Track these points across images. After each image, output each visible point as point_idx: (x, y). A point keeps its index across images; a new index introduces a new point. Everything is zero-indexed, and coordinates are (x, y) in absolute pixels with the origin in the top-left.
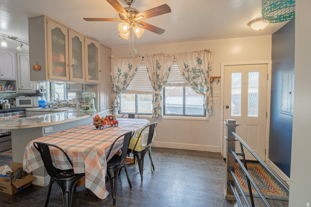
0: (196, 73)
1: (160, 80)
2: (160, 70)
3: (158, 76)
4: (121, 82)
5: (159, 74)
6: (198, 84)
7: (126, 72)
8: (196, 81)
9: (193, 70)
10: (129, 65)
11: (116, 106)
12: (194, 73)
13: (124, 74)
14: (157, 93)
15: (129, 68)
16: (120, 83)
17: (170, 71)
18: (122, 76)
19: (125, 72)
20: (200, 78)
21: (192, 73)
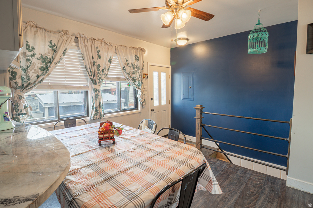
0: (135, 69)
1: (101, 71)
2: (100, 59)
3: (98, 66)
4: (35, 70)
5: (100, 65)
6: (136, 80)
7: (45, 54)
8: (135, 76)
9: (132, 65)
10: (51, 42)
11: (25, 112)
12: (133, 69)
13: (40, 56)
14: (97, 88)
15: (50, 48)
16: (33, 71)
17: (111, 62)
18: (38, 59)
19: (43, 54)
20: (138, 73)
21: (132, 68)
